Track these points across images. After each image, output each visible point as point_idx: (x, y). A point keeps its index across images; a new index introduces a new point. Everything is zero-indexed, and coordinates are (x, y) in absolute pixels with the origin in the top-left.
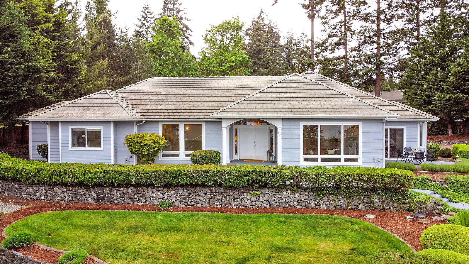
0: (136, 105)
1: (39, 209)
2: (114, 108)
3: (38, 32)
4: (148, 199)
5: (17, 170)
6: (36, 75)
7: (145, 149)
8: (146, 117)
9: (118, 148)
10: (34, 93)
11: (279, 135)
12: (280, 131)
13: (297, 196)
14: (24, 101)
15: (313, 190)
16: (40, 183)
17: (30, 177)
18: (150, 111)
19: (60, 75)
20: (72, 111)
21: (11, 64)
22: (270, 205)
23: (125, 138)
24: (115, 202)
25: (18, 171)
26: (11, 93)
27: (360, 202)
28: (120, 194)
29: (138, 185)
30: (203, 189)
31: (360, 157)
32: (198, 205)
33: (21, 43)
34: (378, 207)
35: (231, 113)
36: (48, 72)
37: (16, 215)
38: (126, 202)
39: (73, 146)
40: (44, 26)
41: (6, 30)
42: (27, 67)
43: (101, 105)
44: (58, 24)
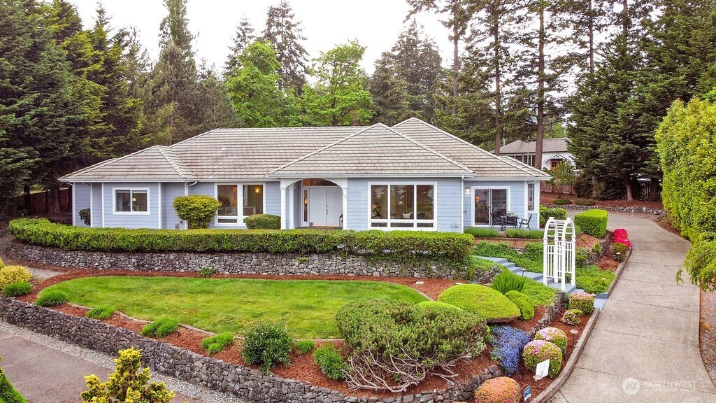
0: (190, 163)
1: (76, 275)
2: (163, 166)
3: (84, 76)
4: (191, 266)
5: (55, 235)
6: (81, 128)
7: (194, 213)
8: (199, 177)
9: (167, 212)
10: (79, 149)
11: (344, 196)
12: (345, 192)
13: (349, 262)
14: (67, 158)
15: (367, 256)
16: (78, 249)
17: (68, 243)
18: (205, 170)
19: (111, 126)
20: (116, 170)
21: (51, 117)
22: (319, 272)
23: (173, 201)
24: (156, 268)
25: (56, 237)
26: (52, 150)
27: (415, 269)
28: (162, 260)
29: (181, 251)
30: (248, 255)
31: (434, 221)
32: (243, 272)
33: (61, 94)
34: (434, 274)
35: (289, 172)
36: (96, 123)
37: (52, 281)
38: (168, 269)
39: (118, 210)
40: (90, 68)
41: (45, 78)
42: (69, 120)
43: (149, 163)
44: (109, 64)
